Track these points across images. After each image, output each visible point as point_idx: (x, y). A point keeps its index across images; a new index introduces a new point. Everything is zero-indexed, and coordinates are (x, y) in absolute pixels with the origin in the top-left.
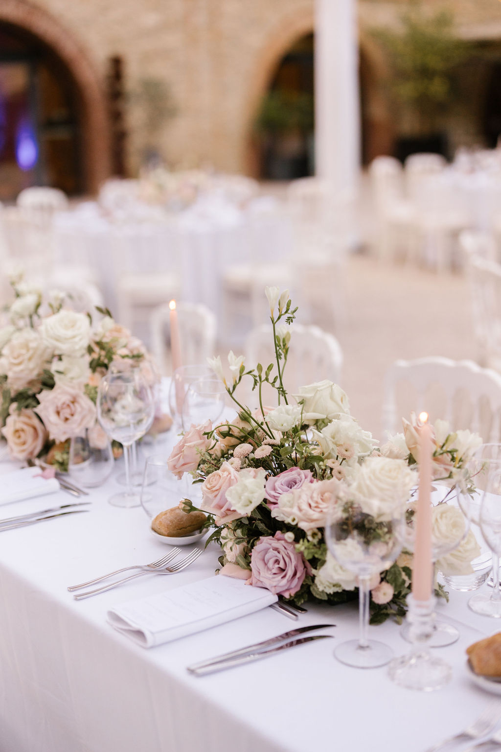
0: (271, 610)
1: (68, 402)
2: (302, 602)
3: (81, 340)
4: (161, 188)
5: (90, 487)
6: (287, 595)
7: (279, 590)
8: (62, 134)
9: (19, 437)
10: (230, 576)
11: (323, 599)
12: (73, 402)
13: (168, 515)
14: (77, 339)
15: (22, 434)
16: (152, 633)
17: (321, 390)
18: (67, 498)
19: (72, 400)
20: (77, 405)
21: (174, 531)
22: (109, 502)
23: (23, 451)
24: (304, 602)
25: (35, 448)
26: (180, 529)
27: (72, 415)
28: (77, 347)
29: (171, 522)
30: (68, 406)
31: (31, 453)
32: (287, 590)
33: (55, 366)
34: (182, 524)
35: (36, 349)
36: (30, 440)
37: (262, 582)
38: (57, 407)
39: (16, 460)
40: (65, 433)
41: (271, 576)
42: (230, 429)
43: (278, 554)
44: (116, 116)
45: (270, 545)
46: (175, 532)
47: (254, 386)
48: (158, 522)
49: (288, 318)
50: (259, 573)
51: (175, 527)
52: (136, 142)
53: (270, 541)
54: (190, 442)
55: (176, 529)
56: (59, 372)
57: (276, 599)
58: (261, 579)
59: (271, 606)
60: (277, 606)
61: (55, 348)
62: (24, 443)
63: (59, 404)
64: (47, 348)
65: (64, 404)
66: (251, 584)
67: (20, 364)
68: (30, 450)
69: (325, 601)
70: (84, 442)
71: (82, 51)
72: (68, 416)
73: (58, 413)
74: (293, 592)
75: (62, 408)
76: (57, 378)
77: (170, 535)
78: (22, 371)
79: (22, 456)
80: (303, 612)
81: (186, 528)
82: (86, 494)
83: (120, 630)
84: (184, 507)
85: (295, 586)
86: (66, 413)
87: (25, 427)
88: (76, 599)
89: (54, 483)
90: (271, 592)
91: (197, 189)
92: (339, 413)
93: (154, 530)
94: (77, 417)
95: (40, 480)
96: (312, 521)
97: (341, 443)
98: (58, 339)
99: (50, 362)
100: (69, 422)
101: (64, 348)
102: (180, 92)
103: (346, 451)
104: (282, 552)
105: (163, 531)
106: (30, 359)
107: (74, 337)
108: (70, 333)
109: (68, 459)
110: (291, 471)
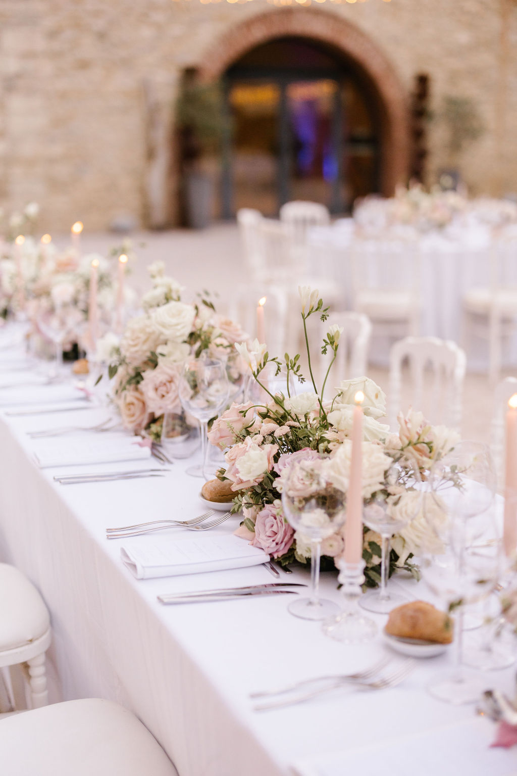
0: (263, 568)
1: (164, 381)
2: (287, 563)
3: (183, 327)
4: (415, 206)
5: (176, 458)
6: (275, 556)
7: (271, 551)
8: (364, 152)
9: (129, 409)
10: (239, 537)
11: (302, 562)
12: (170, 382)
13: (214, 482)
14: (179, 327)
15: (132, 407)
16: (143, 567)
17: (355, 384)
18: (155, 464)
19: (170, 379)
20: (172, 384)
21: (216, 496)
22: (186, 472)
23: (132, 422)
24: (289, 563)
25: (142, 421)
26: (222, 496)
27: (168, 393)
28: (178, 334)
29: (215, 489)
30: (165, 384)
31: (140, 425)
32: (277, 551)
33: (160, 350)
34: (224, 492)
35: (150, 334)
36: (138, 413)
37: (260, 543)
38: (155, 385)
39: (125, 430)
40: (161, 408)
41: (265, 538)
42: (268, 411)
43: (274, 520)
44: (418, 134)
45: (271, 511)
46: (217, 498)
47: (277, 372)
48: (205, 488)
49: (323, 315)
50: (259, 534)
51: (217, 493)
52: (435, 162)
53: (271, 508)
54: (228, 417)
55: (218, 495)
56: (162, 355)
57: (268, 559)
58: (260, 540)
59: (263, 564)
60: (268, 566)
61: (161, 333)
62: (133, 415)
63: (158, 382)
64: (153, 333)
65: (161, 382)
66: (253, 545)
67: (135, 346)
68: (138, 421)
69: (303, 564)
70: (182, 418)
71: (390, 68)
72: (165, 394)
73: (156, 389)
74: (280, 554)
75: (160, 386)
76: (161, 360)
77: (212, 500)
78: (136, 352)
79: (131, 426)
80: (288, 572)
81: (227, 496)
82: (169, 462)
83: (126, 564)
84: (219, 475)
85: (283, 550)
86: (162, 390)
87: (136, 402)
88: (108, 538)
89: (147, 451)
90: (265, 551)
91: (455, 211)
92: (369, 407)
93: (203, 496)
94: (171, 395)
95: (137, 447)
96: (298, 490)
97: (342, 429)
98: (164, 325)
99: (156, 346)
100: (164, 398)
101: (168, 333)
102: (487, 112)
103: (346, 436)
104: (278, 519)
105: (206, 496)
106: (145, 342)
107: (177, 325)
108: (174, 321)
109: (161, 431)
110: (304, 450)
